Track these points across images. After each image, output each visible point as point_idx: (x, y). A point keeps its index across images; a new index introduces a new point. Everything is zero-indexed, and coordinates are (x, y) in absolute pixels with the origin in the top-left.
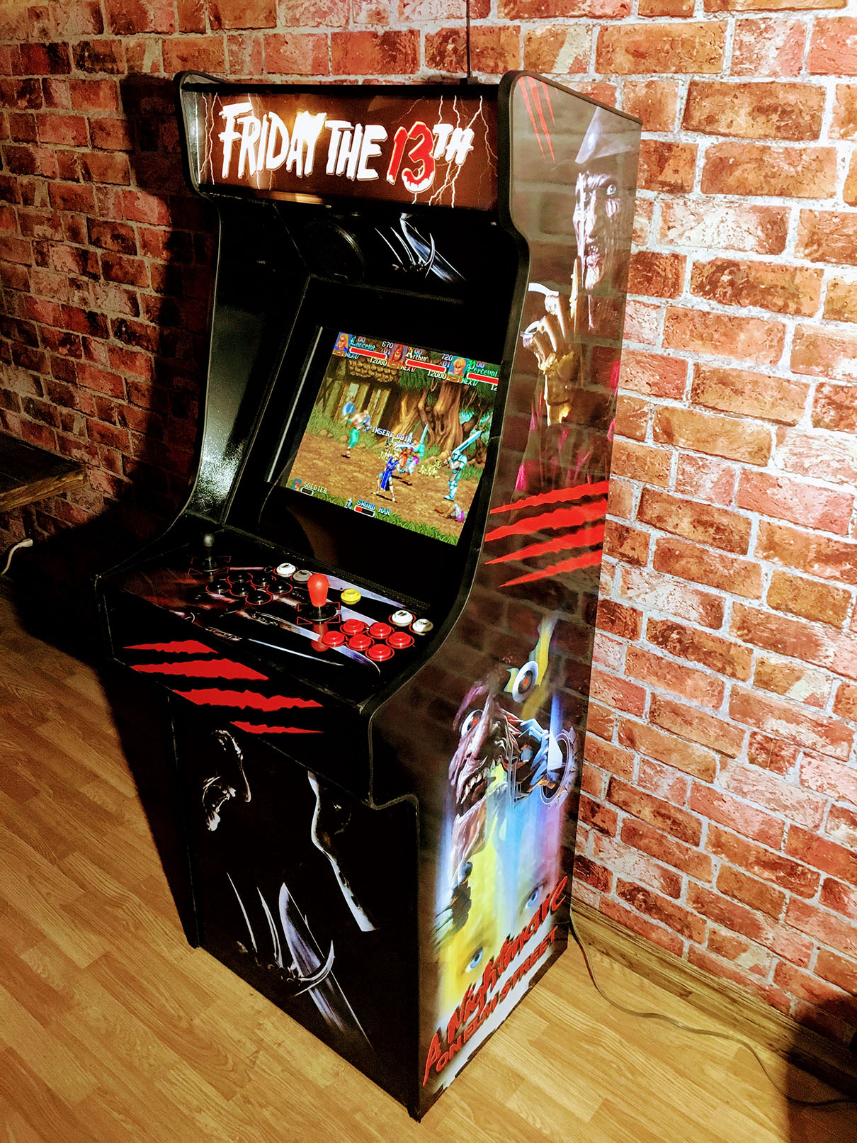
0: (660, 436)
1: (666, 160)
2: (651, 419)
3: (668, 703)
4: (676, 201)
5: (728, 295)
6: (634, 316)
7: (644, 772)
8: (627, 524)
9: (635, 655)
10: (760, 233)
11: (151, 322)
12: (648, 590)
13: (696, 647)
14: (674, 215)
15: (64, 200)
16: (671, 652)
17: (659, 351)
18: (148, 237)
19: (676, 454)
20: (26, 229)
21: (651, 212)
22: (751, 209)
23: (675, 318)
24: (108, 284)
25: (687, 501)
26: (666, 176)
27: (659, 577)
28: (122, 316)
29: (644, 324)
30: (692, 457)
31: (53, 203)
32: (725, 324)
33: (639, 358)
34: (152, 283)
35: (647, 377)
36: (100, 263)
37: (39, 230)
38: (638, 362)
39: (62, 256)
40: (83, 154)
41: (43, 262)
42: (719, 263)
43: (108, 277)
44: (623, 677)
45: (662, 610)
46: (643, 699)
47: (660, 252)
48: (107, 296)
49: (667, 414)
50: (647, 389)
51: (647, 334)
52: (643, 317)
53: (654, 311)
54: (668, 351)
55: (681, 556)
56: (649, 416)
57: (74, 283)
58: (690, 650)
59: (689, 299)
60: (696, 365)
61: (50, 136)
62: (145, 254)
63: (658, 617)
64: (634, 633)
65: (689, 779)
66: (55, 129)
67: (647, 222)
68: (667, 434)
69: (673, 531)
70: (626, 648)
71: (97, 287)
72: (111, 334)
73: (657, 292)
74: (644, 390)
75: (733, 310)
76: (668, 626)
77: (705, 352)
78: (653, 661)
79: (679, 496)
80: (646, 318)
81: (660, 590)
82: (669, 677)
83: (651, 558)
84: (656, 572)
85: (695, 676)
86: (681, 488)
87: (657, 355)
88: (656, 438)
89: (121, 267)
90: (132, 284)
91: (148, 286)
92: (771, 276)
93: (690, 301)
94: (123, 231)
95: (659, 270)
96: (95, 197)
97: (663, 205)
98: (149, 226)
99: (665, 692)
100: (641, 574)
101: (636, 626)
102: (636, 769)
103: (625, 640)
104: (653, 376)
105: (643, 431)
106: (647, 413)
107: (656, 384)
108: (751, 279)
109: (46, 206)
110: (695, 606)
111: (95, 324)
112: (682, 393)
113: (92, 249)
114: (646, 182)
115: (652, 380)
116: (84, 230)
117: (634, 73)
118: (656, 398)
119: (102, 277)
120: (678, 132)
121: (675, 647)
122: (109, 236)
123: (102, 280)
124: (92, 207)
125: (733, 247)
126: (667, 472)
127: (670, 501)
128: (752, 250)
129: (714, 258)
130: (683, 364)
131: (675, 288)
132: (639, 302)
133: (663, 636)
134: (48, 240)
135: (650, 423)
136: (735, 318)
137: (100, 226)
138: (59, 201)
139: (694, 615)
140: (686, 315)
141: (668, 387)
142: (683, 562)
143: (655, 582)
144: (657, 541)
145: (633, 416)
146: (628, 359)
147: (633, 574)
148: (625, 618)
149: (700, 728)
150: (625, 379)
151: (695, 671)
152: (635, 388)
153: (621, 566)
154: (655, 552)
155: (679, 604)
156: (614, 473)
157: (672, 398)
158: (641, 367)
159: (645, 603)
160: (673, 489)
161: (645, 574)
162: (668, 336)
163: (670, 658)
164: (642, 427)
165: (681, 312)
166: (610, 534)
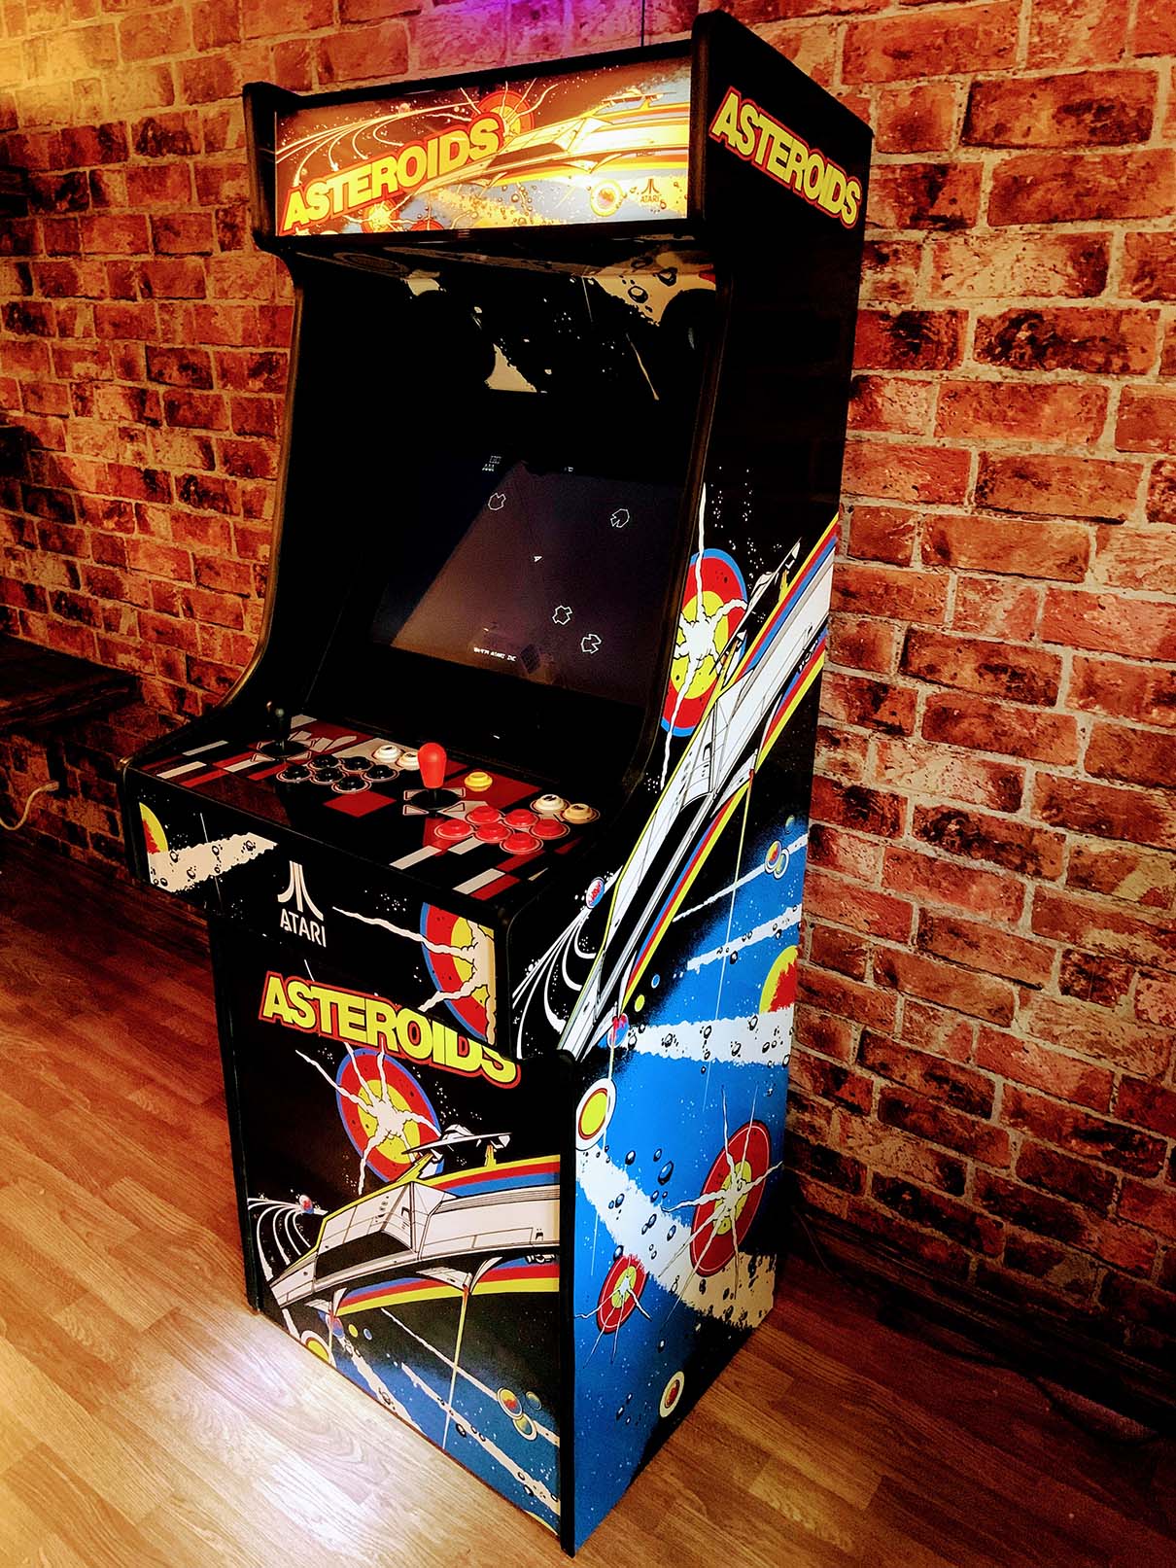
0: (932, 556)
1: (940, 188)
2: (919, 534)
3: (944, 920)
4: (954, 240)
5: (1026, 357)
6: (896, 399)
7: (911, 1020)
8: (885, 680)
9: (897, 858)
10: (1070, 270)
11: (231, 475)
12: (914, 768)
13: (984, 840)
14: (951, 259)
15: (115, 325)
16: (947, 850)
17: (929, 441)
18: (228, 362)
19: (953, 577)
20: (63, 368)
21: (919, 258)
22: (1057, 239)
23: (952, 395)
24: (172, 431)
25: (970, 641)
26: (940, 208)
27: (930, 749)
28: (191, 471)
29: (908, 409)
30: (977, 581)
31: (100, 331)
32: (1022, 396)
33: (902, 454)
34: (233, 423)
35: (913, 478)
36: (162, 403)
37: (79, 368)
38: (901, 461)
39: (111, 401)
40: (143, 263)
41: (84, 410)
42: (1014, 316)
43: (173, 422)
44: (880, 890)
45: (934, 793)
46: (909, 918)
47: (931, 309)
48: (171, 446)
49: (941, 526)
50: (914, 495)
51: (913, 420)
52: (907, 399)
53: (923, 389)
54: (942, 441)
55: (961, 717)
56: (916, 531)
57: (127, 435)
58: (975, 845)
59: (974, 368)
60: (983, 456)
61: (98, 244)
62: (225, 386)
63: (929, 803)
64: (895, 829)
65: (974, 1023)
66: (105, 234)
67: (913, 272)
68: (942, 552)
69: (951, 683)
70: (883, 849)
71: (158, 436)
72: (175, 496)
73: (927, 364)
74: (908, 497)
75: (1035, 376)
76: (943, 815)
77: (993, 437)
78: (921, 864)
79: (960, 635)
80: (912, 400)
81: (931, 766)
82: (944, 884)
83: (919, 722)
84: (926, 742)
85: (983, 880)
86: (961, 624)
87: (928, 447)
88: (926, 559)
89: (191, 407)
90: (205, 427)
91: (228, 428)
92: (1086, 325)
93: (973, 370)
94: (193, 359)
95: (930, 334)
96: (158, 318)
97: (936, 247)
98: (230, 349)
99: (940, 905)
100: (904, 746)
101: (897, 816)
102: (899, 1015)
103: (883, 839)
104: (921, 476)
105: (908, 552)
106: (914, 527)
107: (925, 487)
108: (1059, 332)
109: (90, 335)
110: (982, 783)
111: (153, 484)
112: (964, 496)
113: (152, 386)
114: (912, 219)
115: (920, 481)
116: (142, 362)
117: (894, 79)
118: (925, 506)
119: (165, 423)
120: (955, 150)
121: (953, 842)
122: (175, 368)
123: (165, 426)
124: (153, 331)
125: (1033, 293)
126: (942, 604)
127: (946, 643)
128: (1060, 293)
129: (1006, 310)
130: (964, 455)
131: (954, 355)
132: (902, 380)
133: (936, 829)
134: (92, 380)
135: (918, 540)
136: (1037, 386)
137: (164, 355)
138: (107, 328)
139: (980, 795)
140: (968, 390)
141: (944, 490)
142: (964, 725)
143: (923, 755)
144: (927, 699)
145: (894, 533)
146: (887, 457)
147: (893, 747)
148: (883, 809)
149: (991, 950)
150: (883, 484)
151: (982, 872)
152: (897, 495)
153: (875, 739)
154: (925, 715)
155: (958, 783)
156: (867, 613)
157: (948, 503)
158: (905, 465)
159: (909, 786)
160: (950, 626)
161: (910, 746)
162: (943, 420)
163: (947, 857)
164: (907, 546)
165: (963, 386)
166: (861, 696)
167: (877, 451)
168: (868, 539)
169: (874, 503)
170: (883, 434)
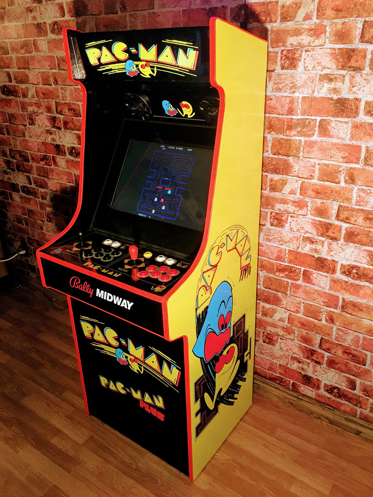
0: (348, 181)
1: (352, 57)
2: (343, 173)
4: (357, 74)
6: (335, 127)
7: (338, 334)
8: (330, 222)
9: (334, 281)
12: (341, 251)
13: (366, 275)
14: (356, 81)
16: (352, 279)
17: (348, 142)
19: (356, 188)
21: (344, 80)
23: (356, 127)
25: (361, 210)
26: (352, 64)
27: (346, 245)
29: (340, 131)
30: (364, 189)
33: (337, 146)
35: (342, 154)
38: (337, 148)
44: (328, 291)
45: (348, 260)
47: (348, 98)
49: (351, 171)
50: (342, 160)
51: (342, 135)
52: (339, 127)
53: (345, 124)
54: (352, 142)
55: (358, 235)
56: (342, 172)
58: (362, 277)
59: (363, 118)
60: (366, 147)
63: (345, 263)
64: (334, 271)
67: (342, 84)
68: (351, 179)
69: (354, 223)
73: (347, 116)
74: (339, 161)
76: (351, 267)
77: (371, 141)
78: (343, 283)
79: (357, 207)
80: (341, 128)
81: (347, 251)
82: (351, 290)
83: (343, 236)
84: (345, 243)
85: (365, 289)
86: (358, 204)
87: (347, 144)
88: (346, 182)
95: (348, 106)
97: (350, 76)
99: (349, 297)
100: (337, 244)
101: (335, 268)
103: (329, 274)
104: (344, 154)
105: (339, 179)
106: (342, 171)
107: (346, 157)
110: (365, 257)
112: (360, 161)
114: (342, 67)
115: (344, 155)
117: (336, 18)
118: (346, 164)
120: (358, 44)
121: (354, 276)
126: (352, 197)
127: (353, 210)
130: (360, 147)
131: (356, 113)
132: (338, 121)
133: (348, 271)
135: (343, 175)
139: (364, 261)
140: (362, 125)
141: (353, 158)
142: (359, 237)
143: (344, 247)
144: (346, 228)
145: (334, 173)
146: (332, 147)
147: (333, 244)
148: (329, 265)
149: (367, 312)
150: (331, 156)
151: (364, 286)
152: (336, 160)
153: (327, 242)
154: (345, 234)
155: (356, 257)
156: (324, 199)
157: (354, 163)
158: (339, 150)
159: (339, 257)
160: (354, 204)
161: (339, 244)
162: (352, 135)
163: (352, 281)
164: (339, 177)
165: (359, 124)
166: (322, 227)
167: (328, 145)
168: (325, 174)
169: (327, 162)
170: (331, 139)
